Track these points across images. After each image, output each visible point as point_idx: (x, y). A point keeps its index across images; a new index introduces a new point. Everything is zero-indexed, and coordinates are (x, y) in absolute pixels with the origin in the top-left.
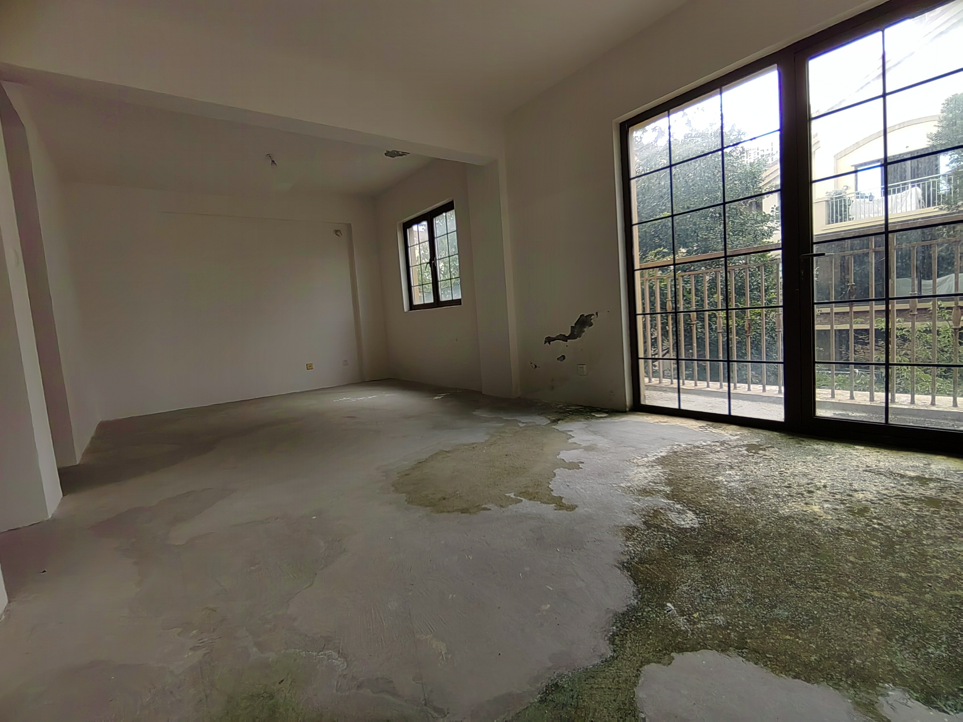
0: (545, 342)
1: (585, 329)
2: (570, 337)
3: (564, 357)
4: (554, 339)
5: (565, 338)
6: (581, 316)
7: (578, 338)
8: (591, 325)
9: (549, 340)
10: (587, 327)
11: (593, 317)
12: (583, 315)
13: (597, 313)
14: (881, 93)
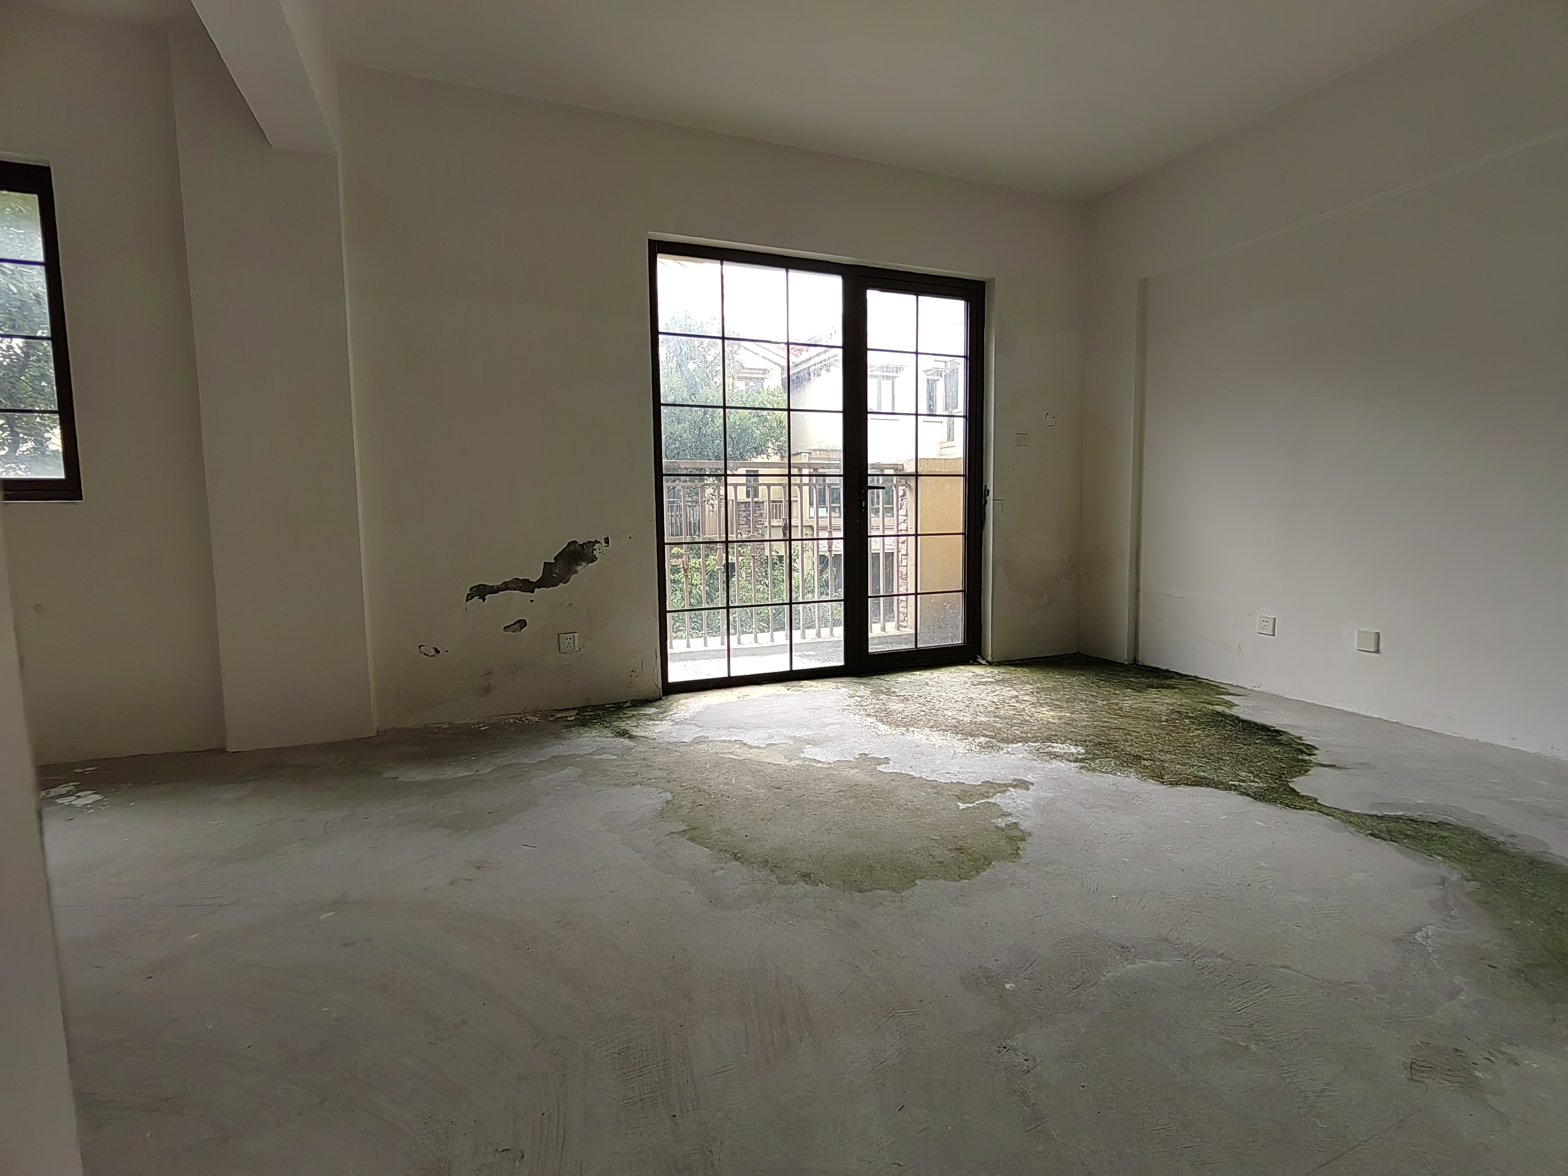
0: (470, 597)
1: (579, 568)
2: (540, 584)
3: (522, 624)
4: (495, 590)
5: (527, 586)
6: (570, 544)
7: (561, 585)
8: (593, 559)
9: (481, 591)
10: (584, 564)
11: (597, 545)
12: (576, 542)
13: (607, 541)
14: (914, 355)
